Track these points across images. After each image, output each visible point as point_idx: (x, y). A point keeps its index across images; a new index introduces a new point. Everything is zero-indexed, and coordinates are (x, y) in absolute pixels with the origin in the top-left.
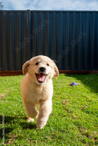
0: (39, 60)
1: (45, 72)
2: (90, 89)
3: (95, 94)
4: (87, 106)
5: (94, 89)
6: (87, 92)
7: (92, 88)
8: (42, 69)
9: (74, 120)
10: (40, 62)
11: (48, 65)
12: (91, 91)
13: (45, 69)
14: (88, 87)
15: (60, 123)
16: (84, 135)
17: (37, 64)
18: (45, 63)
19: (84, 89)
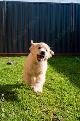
0: (41, 46)
1: (45, 55)
2: (55, 69)
3: (59, 73)
4: (50, 84)
5: (58, 69)
6: (52, 72)
7: (56, 68)
8: (43, 53)
9: (37, 98)
10: (42, 47)
11: (47, 50)
12: (56, 71)
13: (45, 53)
14: (53, 67)
15: (24, 101)
16: (44, 113)
17: (40, 48)
18: (45, 49)
19: (50, 69)
